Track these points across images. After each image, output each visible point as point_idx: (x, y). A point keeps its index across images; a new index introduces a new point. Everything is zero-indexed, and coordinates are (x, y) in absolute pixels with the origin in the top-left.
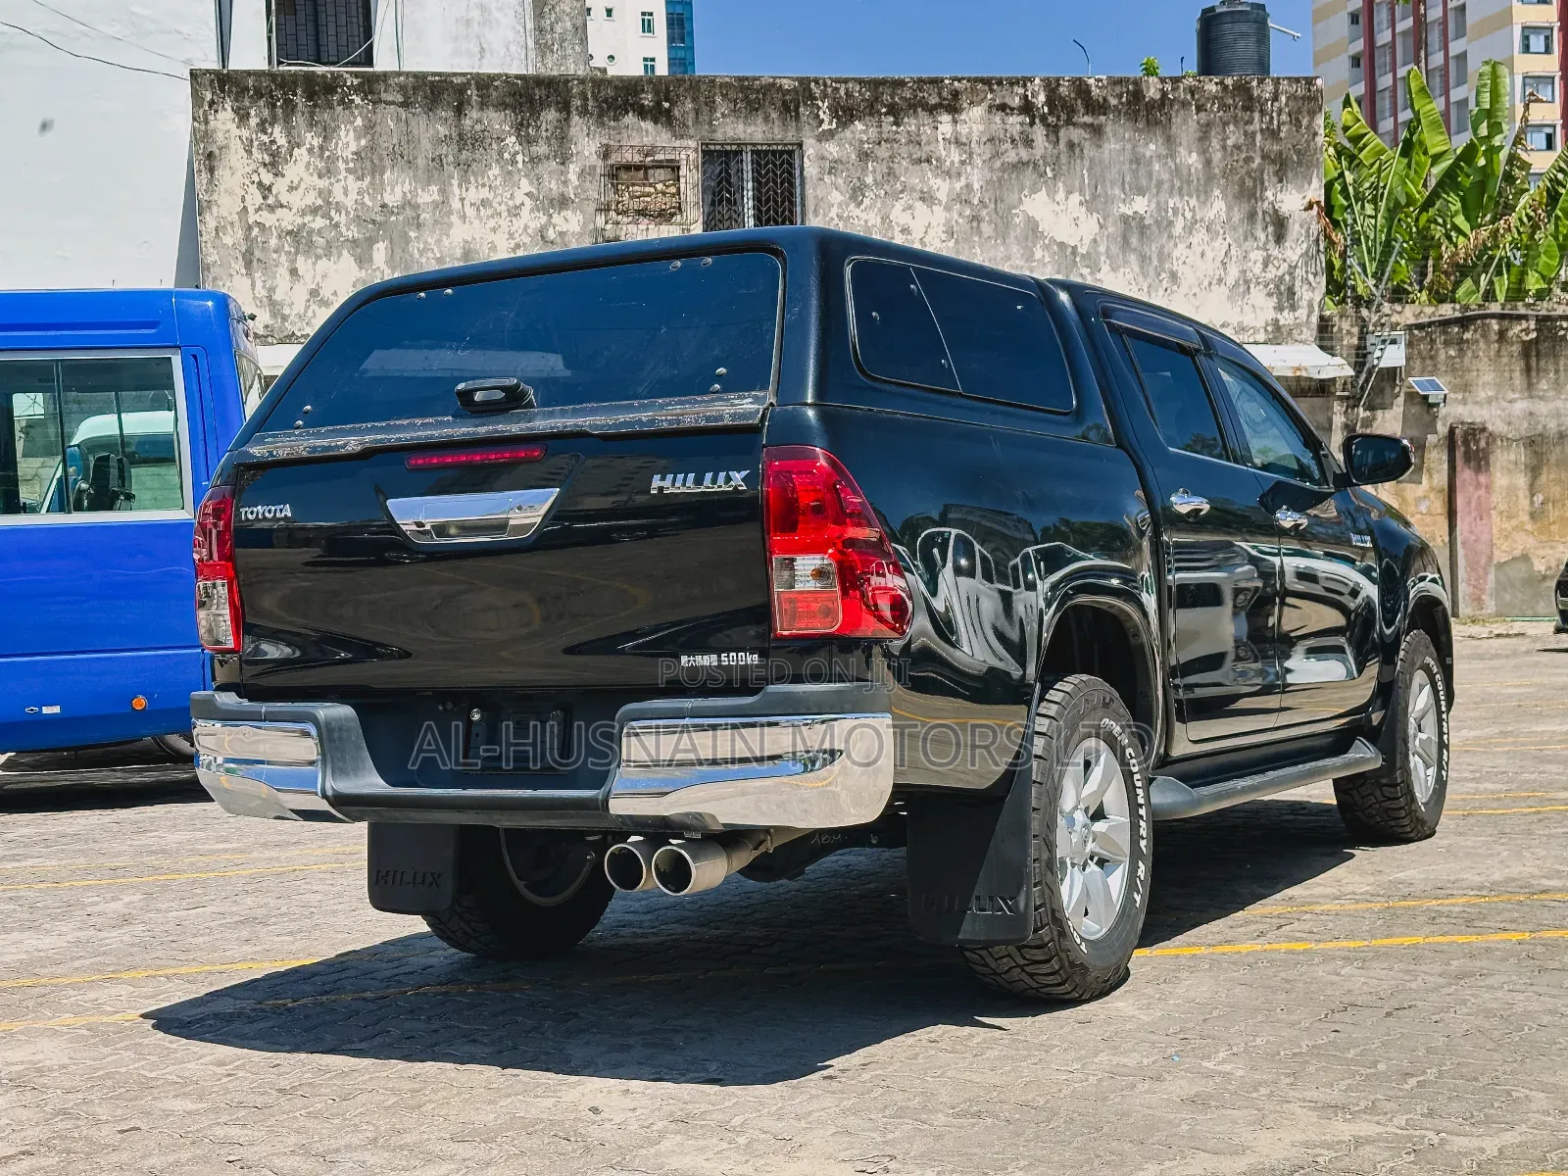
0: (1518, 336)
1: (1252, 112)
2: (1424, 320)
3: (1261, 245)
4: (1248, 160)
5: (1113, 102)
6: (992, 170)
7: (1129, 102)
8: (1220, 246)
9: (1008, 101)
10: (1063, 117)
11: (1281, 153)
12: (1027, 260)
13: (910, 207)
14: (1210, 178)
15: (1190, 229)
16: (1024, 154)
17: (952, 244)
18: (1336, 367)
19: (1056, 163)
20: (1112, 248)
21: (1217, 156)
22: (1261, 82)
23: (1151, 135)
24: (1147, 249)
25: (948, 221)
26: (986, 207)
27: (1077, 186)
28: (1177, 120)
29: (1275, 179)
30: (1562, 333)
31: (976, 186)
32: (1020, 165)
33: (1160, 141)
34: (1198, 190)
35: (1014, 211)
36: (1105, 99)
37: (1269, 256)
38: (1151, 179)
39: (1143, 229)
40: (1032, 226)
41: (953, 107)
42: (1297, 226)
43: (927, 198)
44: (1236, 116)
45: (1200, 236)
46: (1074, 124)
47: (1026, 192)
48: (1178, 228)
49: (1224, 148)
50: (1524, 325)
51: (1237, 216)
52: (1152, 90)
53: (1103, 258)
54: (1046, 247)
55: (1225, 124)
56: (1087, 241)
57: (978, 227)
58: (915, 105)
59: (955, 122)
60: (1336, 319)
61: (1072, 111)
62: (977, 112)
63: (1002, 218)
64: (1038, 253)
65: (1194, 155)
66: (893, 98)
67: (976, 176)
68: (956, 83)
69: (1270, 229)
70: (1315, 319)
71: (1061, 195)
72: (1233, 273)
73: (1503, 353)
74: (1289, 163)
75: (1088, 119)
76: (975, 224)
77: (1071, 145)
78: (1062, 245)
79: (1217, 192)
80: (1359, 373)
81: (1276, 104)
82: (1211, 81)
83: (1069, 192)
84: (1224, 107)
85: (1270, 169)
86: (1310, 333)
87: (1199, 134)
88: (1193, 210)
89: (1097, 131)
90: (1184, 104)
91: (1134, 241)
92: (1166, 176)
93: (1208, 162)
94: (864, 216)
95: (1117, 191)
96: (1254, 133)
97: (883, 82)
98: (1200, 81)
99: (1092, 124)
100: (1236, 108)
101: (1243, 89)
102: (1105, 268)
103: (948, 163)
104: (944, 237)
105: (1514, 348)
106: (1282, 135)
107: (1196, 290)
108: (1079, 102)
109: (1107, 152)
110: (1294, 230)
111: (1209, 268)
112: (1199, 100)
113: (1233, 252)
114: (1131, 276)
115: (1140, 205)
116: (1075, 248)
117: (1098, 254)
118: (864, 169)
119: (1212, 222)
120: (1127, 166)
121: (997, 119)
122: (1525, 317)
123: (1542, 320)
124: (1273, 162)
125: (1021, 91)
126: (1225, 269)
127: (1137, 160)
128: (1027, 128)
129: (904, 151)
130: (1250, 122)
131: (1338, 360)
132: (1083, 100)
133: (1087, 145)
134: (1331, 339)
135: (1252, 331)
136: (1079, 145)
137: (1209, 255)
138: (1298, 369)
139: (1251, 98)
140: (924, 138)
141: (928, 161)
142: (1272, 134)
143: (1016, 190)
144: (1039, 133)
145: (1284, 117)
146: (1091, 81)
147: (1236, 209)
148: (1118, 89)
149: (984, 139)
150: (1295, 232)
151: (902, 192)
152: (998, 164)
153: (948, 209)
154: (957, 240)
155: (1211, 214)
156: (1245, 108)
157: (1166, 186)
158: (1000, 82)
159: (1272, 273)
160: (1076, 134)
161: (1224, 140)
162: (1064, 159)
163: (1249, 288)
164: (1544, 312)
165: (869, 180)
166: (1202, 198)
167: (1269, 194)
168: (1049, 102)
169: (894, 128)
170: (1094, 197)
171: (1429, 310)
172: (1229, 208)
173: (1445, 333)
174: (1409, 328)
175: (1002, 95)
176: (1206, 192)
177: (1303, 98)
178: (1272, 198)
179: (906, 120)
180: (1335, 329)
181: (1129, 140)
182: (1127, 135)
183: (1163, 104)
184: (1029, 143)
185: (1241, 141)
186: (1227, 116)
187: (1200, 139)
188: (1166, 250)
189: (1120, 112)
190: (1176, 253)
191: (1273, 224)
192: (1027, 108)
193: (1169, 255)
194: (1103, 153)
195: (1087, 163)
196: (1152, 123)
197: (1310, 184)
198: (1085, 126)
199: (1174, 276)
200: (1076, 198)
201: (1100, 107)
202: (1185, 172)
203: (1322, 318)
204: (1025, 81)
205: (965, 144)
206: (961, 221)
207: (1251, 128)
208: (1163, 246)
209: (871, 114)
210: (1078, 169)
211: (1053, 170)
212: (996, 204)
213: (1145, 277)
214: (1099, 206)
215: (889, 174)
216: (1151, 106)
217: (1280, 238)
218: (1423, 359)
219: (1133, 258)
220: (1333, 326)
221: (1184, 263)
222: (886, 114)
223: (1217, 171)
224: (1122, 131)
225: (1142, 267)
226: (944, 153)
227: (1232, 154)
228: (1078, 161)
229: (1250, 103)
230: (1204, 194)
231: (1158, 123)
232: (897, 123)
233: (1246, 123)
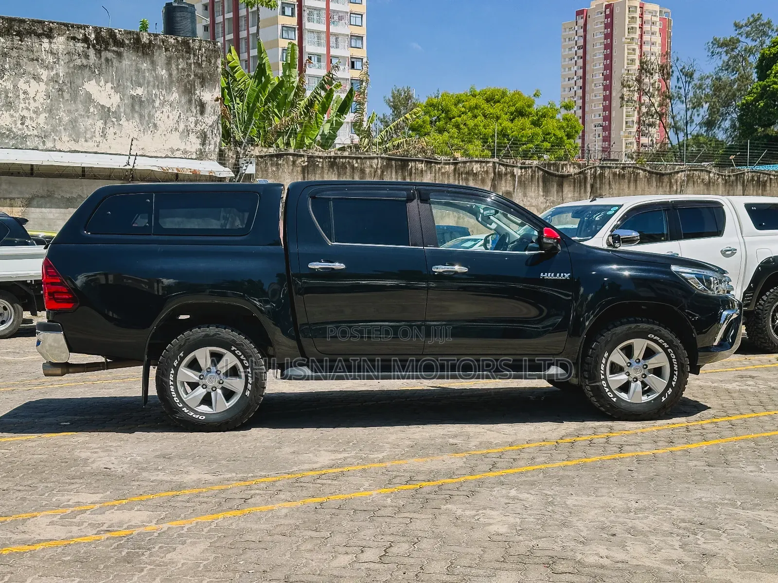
0: (300, 164)
1: (190, 54)
2: (263, 154)
3: (194, 115)
4: (189, 75)
5: (127, 42)
6: (69, 67)
7: (134, 43)
8: (175, 114)
9: (76, 35)
10: (103, 46)
11: (202, 74)
12: (86, 112)
13: (28, 82)
14: (171, 82)
15: (162, 104)
16: (85, 62)
17: (49, 101)
18: (226, 173)
19: (100, 68)
20: (127, 110)
21: (175, 72)
22: (194, 41)
23: (145, 59)
24: (143, 112)
25: (47, 90)
26: (66, 85)
27: (110, 80)
28: (156, 54)
29: (200, 86)
30: (317, 163)
31: (61, 75)
32: (82, 67)
33: (149, 63)
34: (166, 87)
35: (80, 88)
36: (123, 40)
37: (198, 120)
38: (145, 80)
39: (141, 102)
40: (89, 96)
41: (49, 35)
42: (209, 107)
43: (37, 78)
44: (183, 55)
45: (167, 108)
46: (109, 50)
47: (85, 80)
48: (157, 104)
49: (178, 69)
50: (303, 159)
51: (183, 101)
52: (145, 39)
53: (122, 114)
54: (95, 107)
55: (178, 58)
56: (115, 106)
57: (62, 94)
58: (31, 33)
59: (50, 43)
60: (227, 151)
61: (107, 44)
62: (61, 39)
63: (74, 91)
64: (92, 110)
65: (164, 71)
66: (19, 28)
67: (61, 70)
68: (51, 24)
69: (198, 108)
70: (217, 150)
71: (102, 83)
72: (182, 127)
73: (294, 170)
74: (206, 80)
75: (114, 48)
76: (60, 93)
77: (107, 60)
78: (103, 107)
79: (174, 89)
80: (236, 176)
81: (200, 52)
82: (171, 37)
83: (106, 82)
84: (177, 50)
85: (198, 81)
86: (215, 156)
87: (166, 62)
88: (164, 96)
89: (119, 55)
90: (160, 47)
91: (137, 108)
92: (151, 79)
93: (170, 75)
94: (4, 84)
95: (129, 84)
96: (191, 64)
97: (14, 20)
98: (166, 37)
99: (117, 52)
100: (183, 51)
101: (185, 43)
102: (123, 119)
103: (47, 62)
104: (45, 97)
105: (299, 169)
106: (203, 66)
107: (166, 133)
108: (111, 40)
109: (124, 65)
110: (208, 109)
111: (171, 123)
112: (166, 46)
113: (182, 117)
114: (135, 124)
115: (140, 91)
116: (109, 108)
117: (120, 113)
118: (5, 61)
119: (172, 102)
120: (133, 73)
121: (71, 44)
122: (303, 156)
123: (309, 157)
124: (199, 78)
125: (83, 31)
126: (178, 124)
127: (138, 70)
128: (85, 49)
129: (25, 54)
130: (189, 58)
131: (227, 169)
132: (112, 39)
133: (115, 61)
134: (224, 160)
135: (190, 153)
136: (111, 60)
137: (171, 117)
138: (211, 172)
139: (189, 47)
140: (35, 49)
141: (37, 60)
142: (199, 65)
143: (81, 79)
144: (92, 52)
145: (204, 58)
146: (117, 31)
147: (183, 97)
148: (129, 36)
149: (65, 53)
150: (209, 111)
151: (24, 74)
152: (72, 65)
153: (47, 84)
154: (51, 100)
155: (172, 99)
156: (187, 52)
157: (152, 84)
158: (72, 26)
159: (199, 128)
160: (110, 55)
161: (178, 65)
162: (104, 67)
163: (189, 134)
164: (310, 154)
165: (7, 66)
166: (168, 91)
167: (197, 92)
168: (96, 38)
169: (20, 42)
170: (118, 85)
171: (265, 150)
172: (180, 96)
173: (271, 160)
174: (257, 157)
175: (73, 32)
176: (169, 88)
177: (212, 50)
178: (198, 94)
179: (26, 39)
180: (226, 155)
181: (134, 60)
182: (133, 58)
183: (149, 47)
184: (87, 57)
185: (185, 66)
186: (179, 55)
187: (167, 64)
188: (151, 113)
189: (130, 47)
190: (156, 115)
191: (199, 105)
192: (86, 40)
193: (153, 115)
194: (122, 65)
195: (115, 69)
196: (145, 54)
197: (215, 89)
198: (114, 51)
199: (155, 126)
200: (109, 85)
201: (121, 43)
202: (160, 78)
203: (221, 150)
204: (85, 27)
205: (55, 54)
206: (53, 90)
207: (189, 61)
208: (150, 112)
209: (8, 35)
210: (110, 71)
211: (99, 71)
212: (71, 84)
213: (142, 124)
214: (121, 90)
215: (17, 65)
216: (144, 46)
217: (202, 112)
218: (262, 171)
219: (136, 115)
220: (225, 154)
221: (160, 120)
222: (16, 35)
223: (174, 79)
224: (131, 56)
225: (140, 120)
226: (45, 57)
227: (181, 72)
228: (111, 68)
229: (189, 50)
230: (169, 89)
231: (147, 54)
232: (21, 40)
233: (187, 59)
